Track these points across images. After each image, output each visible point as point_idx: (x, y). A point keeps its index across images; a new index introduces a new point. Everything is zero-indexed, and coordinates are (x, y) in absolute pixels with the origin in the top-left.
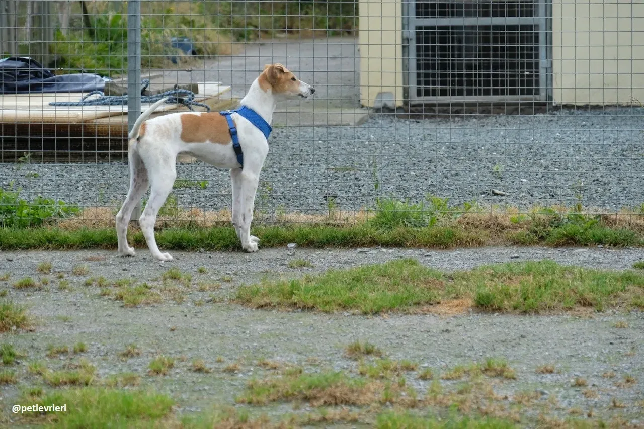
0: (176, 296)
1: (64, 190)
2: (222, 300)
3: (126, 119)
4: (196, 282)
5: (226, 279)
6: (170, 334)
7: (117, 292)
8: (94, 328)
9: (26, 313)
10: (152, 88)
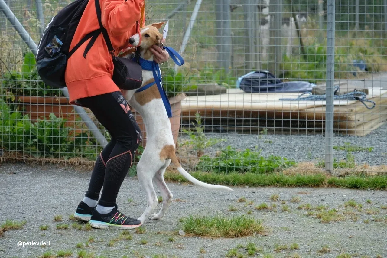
0: (353, 217)
1: (287, 151)
2: (381, 220)
3: (324, 109)
4: (365, 209)
5: (383, 207)
6: (349, 240)
7: (317, 213)
8: (303, 234)
9: (262, 225)
10: (341, 91)
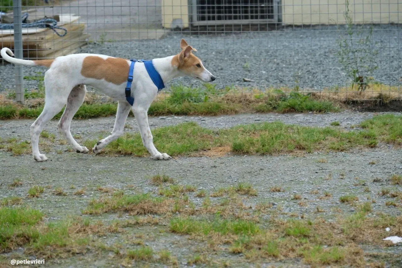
0: (46, 148)
3: (12, 38)
4: (57, 139)
5: (77, 137)
6: (42, 172)
7: (9, 146)
